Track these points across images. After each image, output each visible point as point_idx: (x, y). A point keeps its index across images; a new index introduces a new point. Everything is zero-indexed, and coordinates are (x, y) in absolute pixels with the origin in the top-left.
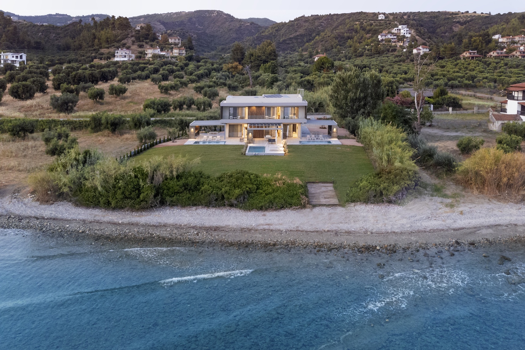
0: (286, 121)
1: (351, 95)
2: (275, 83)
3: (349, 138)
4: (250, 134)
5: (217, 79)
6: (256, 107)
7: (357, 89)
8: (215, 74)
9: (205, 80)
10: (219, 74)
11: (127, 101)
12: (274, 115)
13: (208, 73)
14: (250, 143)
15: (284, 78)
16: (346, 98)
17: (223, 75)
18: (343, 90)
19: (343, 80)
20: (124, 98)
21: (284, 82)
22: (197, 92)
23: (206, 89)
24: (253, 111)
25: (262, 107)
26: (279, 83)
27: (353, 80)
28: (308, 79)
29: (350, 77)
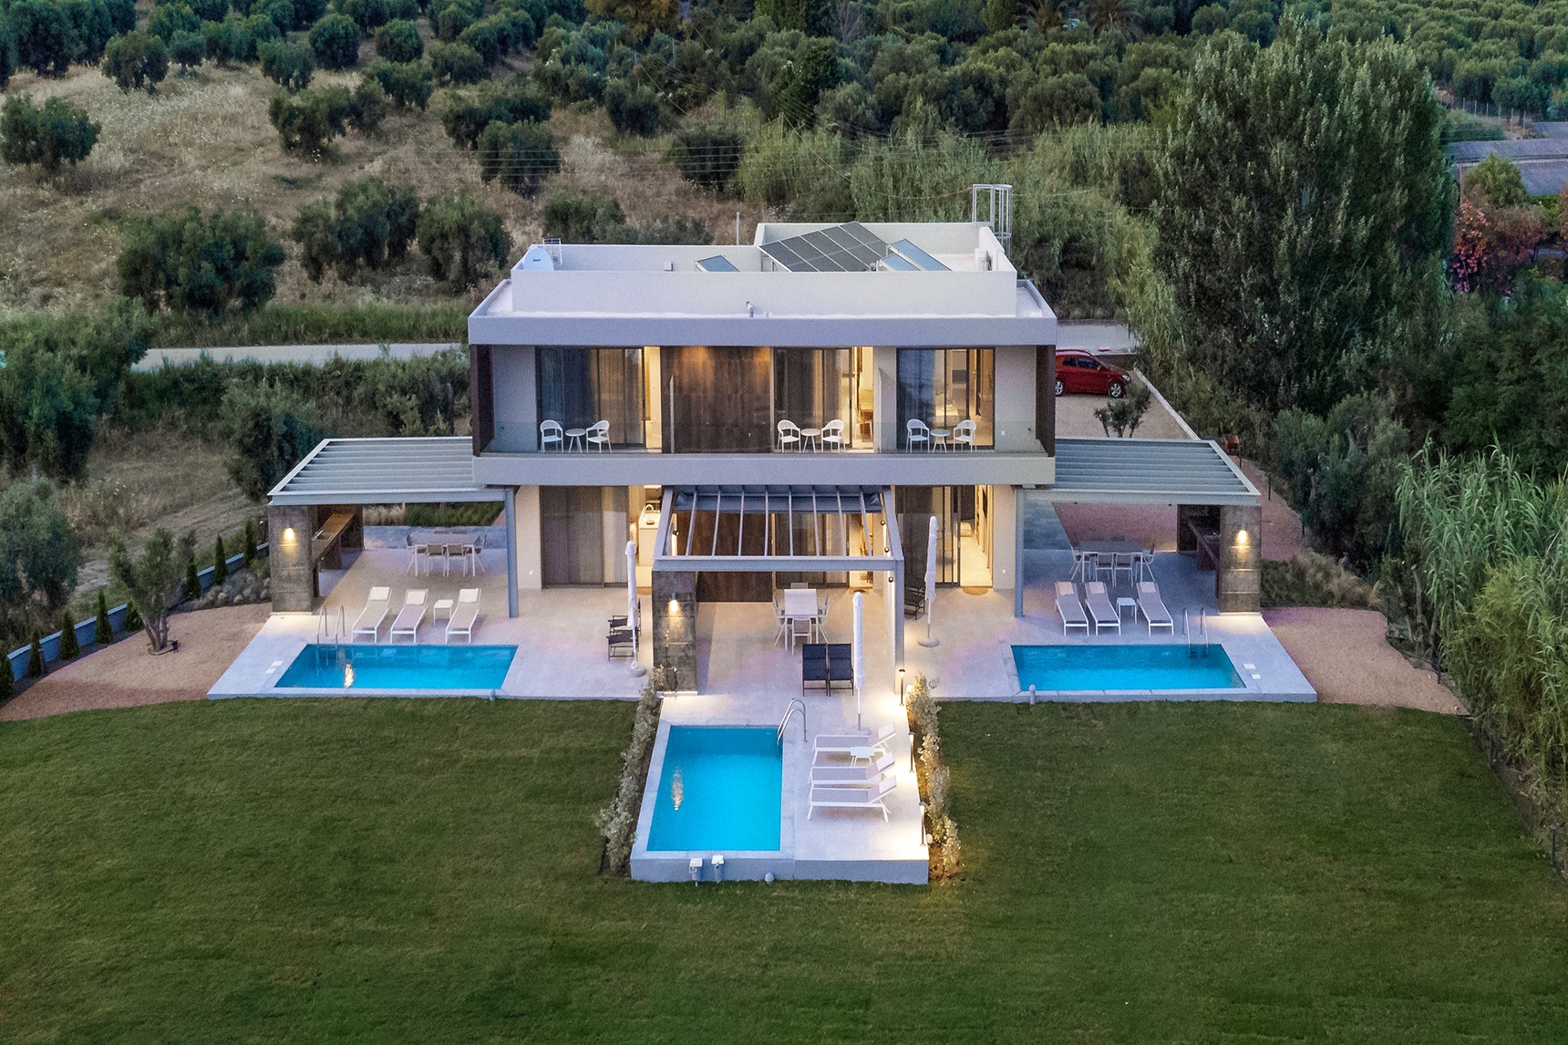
0: (915, 470)
1: (1294, 231)
2: (828, 93)
3: (1326, 600)
4: (674, 606)
5: (565, 60)
6: (716, 350)
7: (1328, 186)
8: (562, 31)
9: (517, 64)
10: (575, 35)
11: (92, 205)
12: (832, 411)
13: (532, 25)
14: (673, 684)
15: (866, 62)
16: (1261, 253)
17: (595, 41)
18: (1240, 188)
19: (1239, 114)
20: (82, 187)
21: (868, 87)
22: (460, 142)
23: (498, 127)
24: (693, 387)
25: (749, 351)
26: (845, 92)
27: (1306, 115)
28: (981, 71)
29: (1285, 93)
